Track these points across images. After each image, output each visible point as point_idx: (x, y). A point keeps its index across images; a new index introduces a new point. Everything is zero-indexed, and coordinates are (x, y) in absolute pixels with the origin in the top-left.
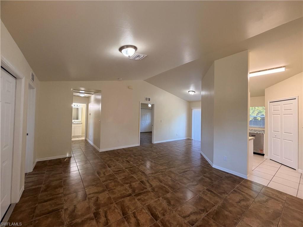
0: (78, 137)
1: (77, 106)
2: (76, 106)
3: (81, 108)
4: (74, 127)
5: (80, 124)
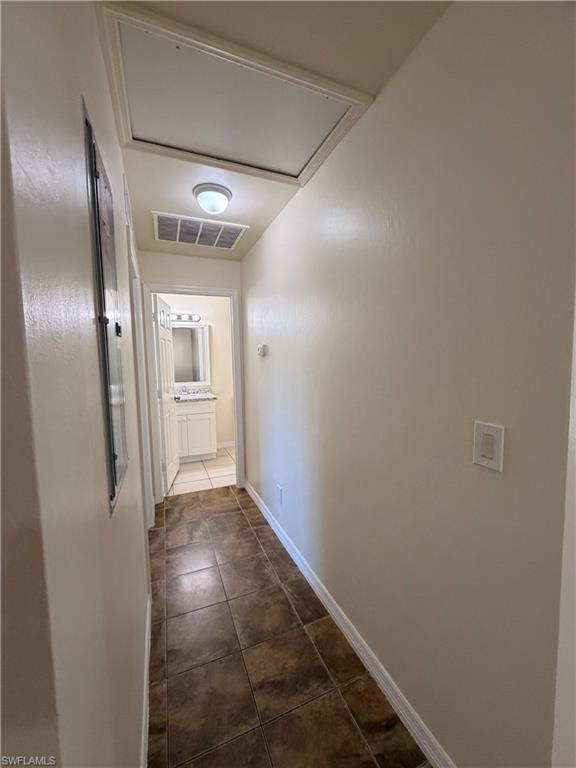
0: (203, 460)
1: (190, 318)
2: (187, 316)
3: (206, 329)
4: (184, 418)
5: (208, 399)
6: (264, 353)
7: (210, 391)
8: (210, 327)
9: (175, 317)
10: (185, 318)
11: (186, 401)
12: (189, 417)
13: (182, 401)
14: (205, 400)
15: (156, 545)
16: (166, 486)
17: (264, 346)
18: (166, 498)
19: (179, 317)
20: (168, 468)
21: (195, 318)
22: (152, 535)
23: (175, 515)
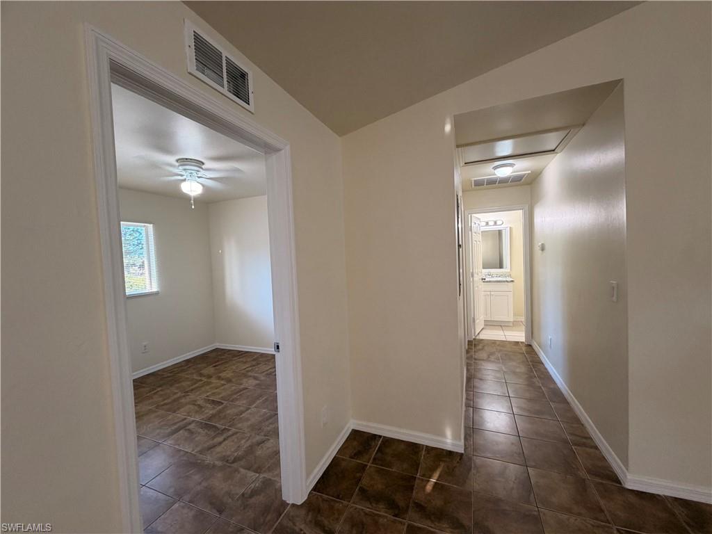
0: (502, 325)
1: (495, 223)
2: (493, 223)
3: (508, 229)
4: (489, 293)
5: (507, 281)
6: (543, 249)
7: (510, 276)
8: (510, 228)
9: (484, 224)
10: (491, 223)
11: (490, 282)
12: (492, 293)
13: (487, 282)
14: (504, 281)
15: (469, 355)
16: (475, 333)
17: (543, 244)
18: (474, 339)
19: (487, 223)
20: (477, 321)
21: (499, 223)
22: (468, 352)
23: (480, 347)
